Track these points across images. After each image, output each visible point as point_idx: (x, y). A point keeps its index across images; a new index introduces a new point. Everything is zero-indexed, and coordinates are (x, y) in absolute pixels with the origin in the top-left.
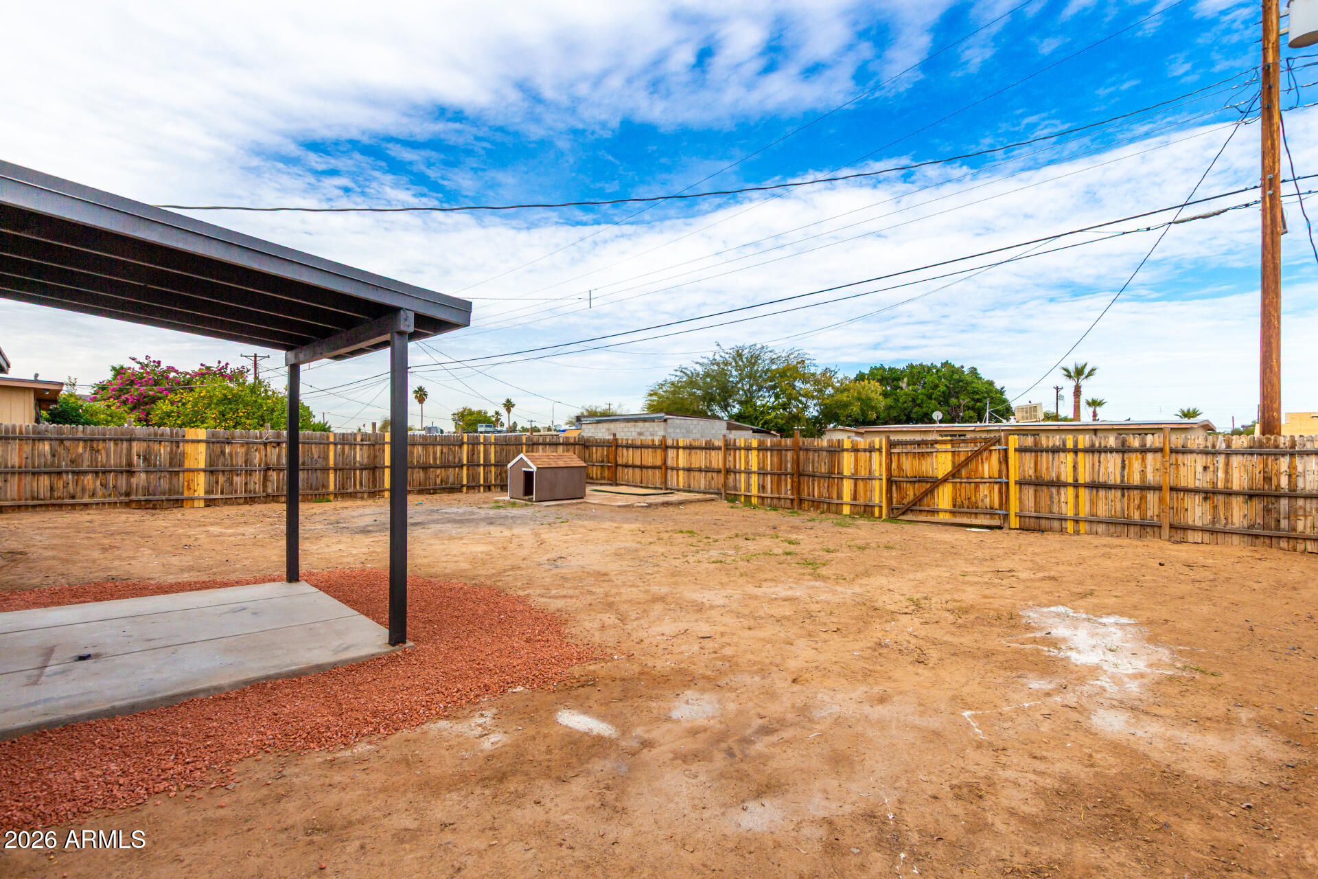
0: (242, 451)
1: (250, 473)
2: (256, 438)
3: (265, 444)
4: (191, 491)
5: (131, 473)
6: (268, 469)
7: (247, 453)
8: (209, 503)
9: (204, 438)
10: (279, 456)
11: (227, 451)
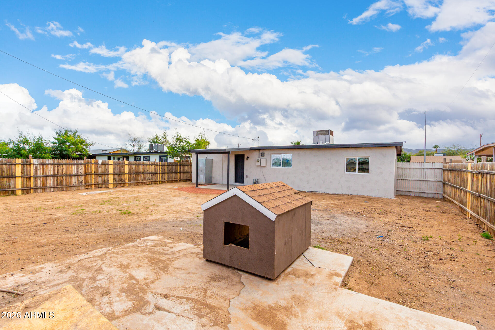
4: (468, 206)
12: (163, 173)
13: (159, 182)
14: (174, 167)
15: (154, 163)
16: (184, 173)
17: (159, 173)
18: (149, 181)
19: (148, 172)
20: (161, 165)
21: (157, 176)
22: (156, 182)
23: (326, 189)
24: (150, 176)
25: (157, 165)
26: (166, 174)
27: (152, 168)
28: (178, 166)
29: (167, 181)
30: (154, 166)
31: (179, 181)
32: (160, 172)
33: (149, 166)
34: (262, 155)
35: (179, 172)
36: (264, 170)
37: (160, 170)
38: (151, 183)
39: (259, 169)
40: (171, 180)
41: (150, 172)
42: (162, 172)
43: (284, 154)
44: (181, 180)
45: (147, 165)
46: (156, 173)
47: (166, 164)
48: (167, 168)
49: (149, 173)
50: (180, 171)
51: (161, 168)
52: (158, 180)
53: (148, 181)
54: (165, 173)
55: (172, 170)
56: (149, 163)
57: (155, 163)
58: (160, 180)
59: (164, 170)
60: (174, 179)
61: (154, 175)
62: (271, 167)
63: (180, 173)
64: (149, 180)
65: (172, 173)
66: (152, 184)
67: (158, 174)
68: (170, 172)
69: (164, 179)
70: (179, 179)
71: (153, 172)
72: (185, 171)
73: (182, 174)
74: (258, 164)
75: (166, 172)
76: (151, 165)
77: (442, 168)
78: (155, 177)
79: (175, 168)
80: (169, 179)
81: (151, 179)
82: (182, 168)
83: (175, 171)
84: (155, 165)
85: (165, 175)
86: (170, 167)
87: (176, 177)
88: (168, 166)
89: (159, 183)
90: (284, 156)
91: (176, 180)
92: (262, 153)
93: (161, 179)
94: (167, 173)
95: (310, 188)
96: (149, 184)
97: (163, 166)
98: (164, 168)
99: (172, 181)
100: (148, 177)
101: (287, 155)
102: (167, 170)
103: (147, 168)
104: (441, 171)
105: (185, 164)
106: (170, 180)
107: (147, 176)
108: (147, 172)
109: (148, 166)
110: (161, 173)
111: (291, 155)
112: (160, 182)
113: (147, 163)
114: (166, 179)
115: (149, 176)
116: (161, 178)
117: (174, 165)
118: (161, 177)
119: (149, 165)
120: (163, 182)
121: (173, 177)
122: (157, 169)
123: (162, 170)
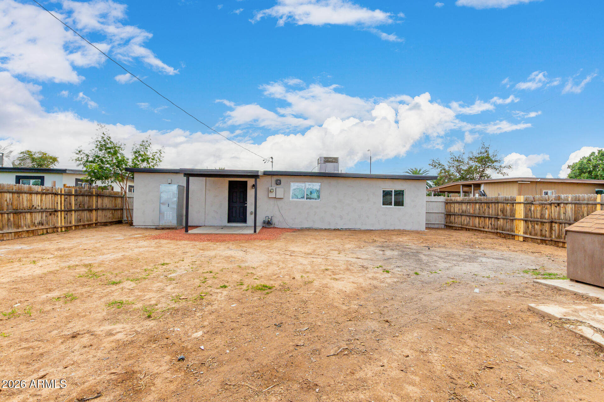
0: (539, 208)
1: (543, 223)
2: (546, 201)
3: (551, 204)
4: (518, 231)
5: (498, 219)
6: (552, 222)
7: (542, 210)
8: (525, 239)
9: (522, 201)
10: (559, 213)
11: (532, 209)
12: (68, 211)
13: (61, 228)
14: (87, 199)
15: (50, 190)
16: (103, 209)
17: (61, 211)
18: (43, 227)
19: (40, 208)
20: (64, 195)
21: (57, 216)
22: (55, 229)
23: (362, 225)
24: (44, 217)
25: (56, 194)
26: (73, 212)
27: (47, 202)
28: (94, 197)
29: (75, 226)
30: (50, 196)
31: (94, 225)
32: (63, 209)
33: (41, 196)
34: (278, 183)
35: (94, 208)
36: (280, 203)
37: (63, 204)
38: (45, 231)
39: (272, 202)
40: (82, 223)
41: (44, 208)
42: (66, 209)
43: (309, 183)
44: (98, 224)
45: (37, 193)
46: (56, 211)
47: (73, 193)
48: (76, 200)
49: (42, 211)
50: (97, 206)
51: (65, 201)
52: (59, 225)
53: (41, 227)
54: (71, 211)
55: (84, 205)
56: (43, 190)
57: (52, 191)
58: (63, 224)
59: (70, 204)
60: (86, 223)
61: (50, 214)
62: (291, 200)
63: (97, 210)
64: (42, 225)
65: (84, 210)
66: (47, 233)
67: (59, 213)
68: (81, 209)
69: (70, 223)
70: (94, 221)
71: (49, 209)
72: (104, 206)
73: (100, 212)
74: (272, 195)
75: (73, 208)
76: (46, 194)
77: (445, 201)
78: (52, 218)
79: (89, 201)
80: (78, 222)
81: (45, 222)
82: (100, 200)
83: (89, 207)
84: (53, 194)
85: (72, 215)
86: (80, 198)
87: (90, 218)
88: (76, 198)
89: (62, 231)
90: (310, 185)
91: (90, 223)
92: (277, 180)
93: (65, 223)
94: (75, 211)
95: (344, 224)
96: (43, 234)
97: (68, 197)
98: (70, 200)
99: (83, 225)
100: (40, 219)
101: (314, 184)
102: (76, 205)
103: (36, 200)
104: (443, 204)
105: (105, 194)
106: (80, 224)
107: (38, 218)
108: (37, 207)
109: (39, 196)
110: (65, 211)
111: (320, 184)
112: (63, 229)
113: (36, 189)
114: (73, 223)
115: (42, 217)
116: (65, 220)
117: (86, 196)
118: (65, 218)
119: (42, 194)
120: (68, 229)
121: (84, 217)
122: (57, 203)
123: (66, 204)
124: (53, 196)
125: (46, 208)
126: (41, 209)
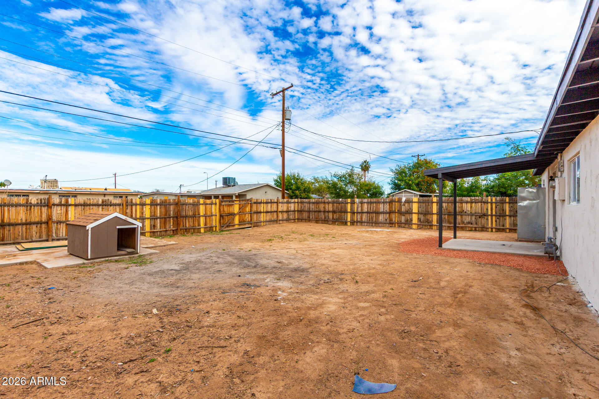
12: (500, 216)
13: (492, 228)
15: (480, 199)
17: (492, 215)
18: (472, 226)
19: (469, 212)
20: (496, 203)
21: (488, 219)
22: (484, 229)
24: (474, 219)
25: (486, 203)
26: (507, 217)
27: (477, 208)
30: (480, 204)
32: (494, 214)
33: (471, 205)
37: (494, 210)
38: (474, 229)
41: (473, 212)
42: (498, 214)
45: (467, 202)
46: (486, 215)
49: (472, 215)
51: (496, 208)
52: (490, 226)
53: (470, 225)
54: (505, 216)
56: (472, 200)
57: (482, 200)
58: (494, 226)
59: (503, 210)
61: (480, 217)
64: (471, 224)
67: (490, 217)
69: (503, 226)
71: (478, 213)
75: (507, 214)
76: (476, 203)
78: (482, 221)
80: (514, 226)
81: (474, 223)
84: (482, 202)
85: (505, 219)
88: (511, 205)
89: (492, 231)
93: (496, 225)
94: (510, 216)
96: (471, 231)
97: (501, 205)
98: (503, 207)
100: (469, 220)
102: (510, 211)
103: (467, 207)
107: (467, 219)
108: (467, 212)
109: (469, 204)
110: (496, 216)
112: (494, 230)
113: (466, 200)
114: (507, 227)
115: (471, 219)
116: (496, 223)
118: (496, 221)
119: (472, 202)
120: (500, 230)
122: (487, 209)
123: (497, 210)
124: (483, 204)
125: (476, 213)
126: (471, 213)
